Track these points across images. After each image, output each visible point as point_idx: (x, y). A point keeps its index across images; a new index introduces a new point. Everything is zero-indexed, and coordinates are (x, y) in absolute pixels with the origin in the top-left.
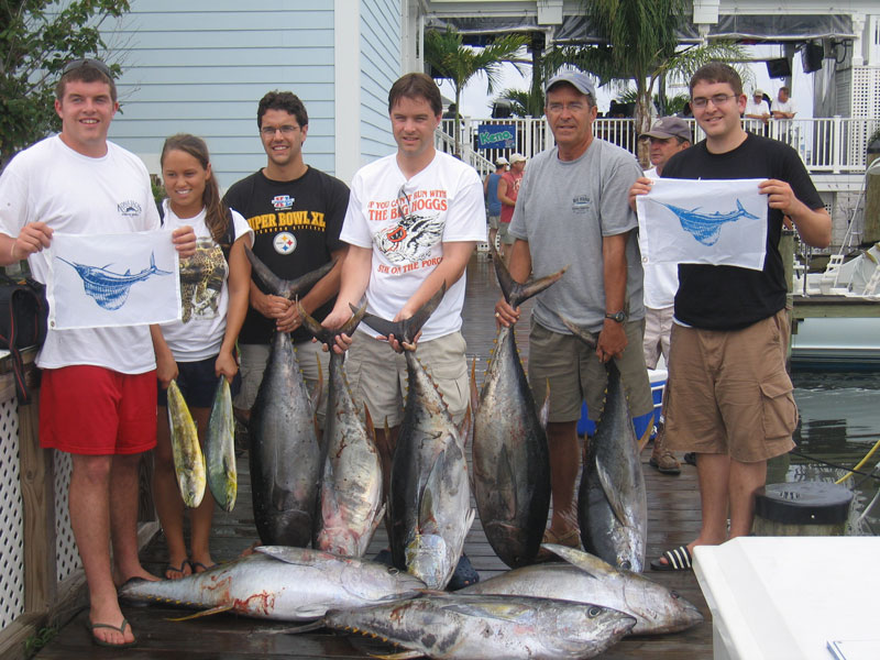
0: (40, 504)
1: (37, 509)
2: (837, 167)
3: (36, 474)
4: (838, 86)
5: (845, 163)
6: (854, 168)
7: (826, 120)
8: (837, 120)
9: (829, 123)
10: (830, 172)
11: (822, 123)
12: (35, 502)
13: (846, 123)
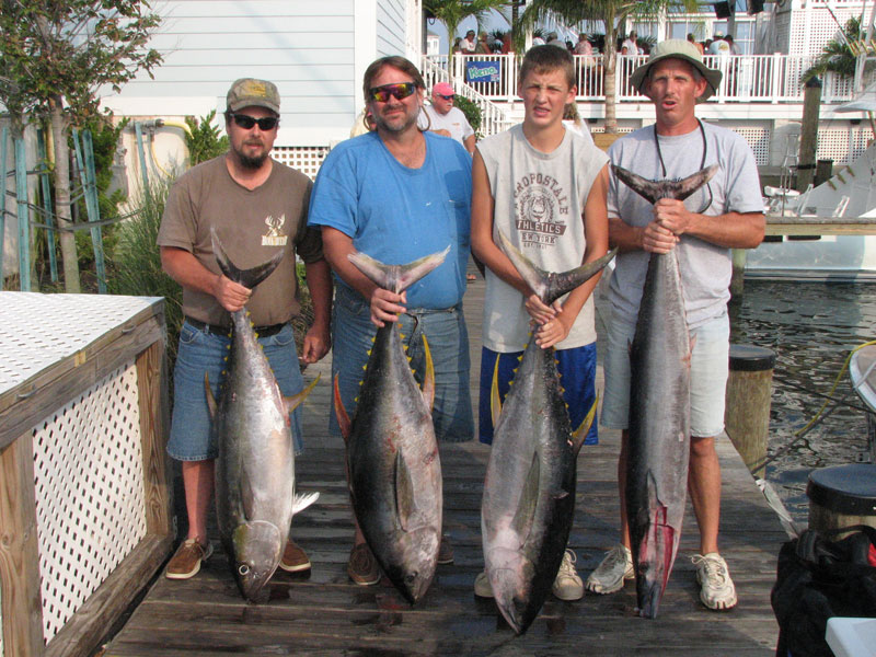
0: (19, 575)
1: (16, 577)
2: (776, 98)
3: (13, 540)
4: (778, 27)
5: (782, 95)
6: (790, 99)
7: (767, 57)
8: (777, 57)
9: (769, 59)
10: (769, 102)
11: (764, 59)
12: (14, 571)
13: (784, 59)
